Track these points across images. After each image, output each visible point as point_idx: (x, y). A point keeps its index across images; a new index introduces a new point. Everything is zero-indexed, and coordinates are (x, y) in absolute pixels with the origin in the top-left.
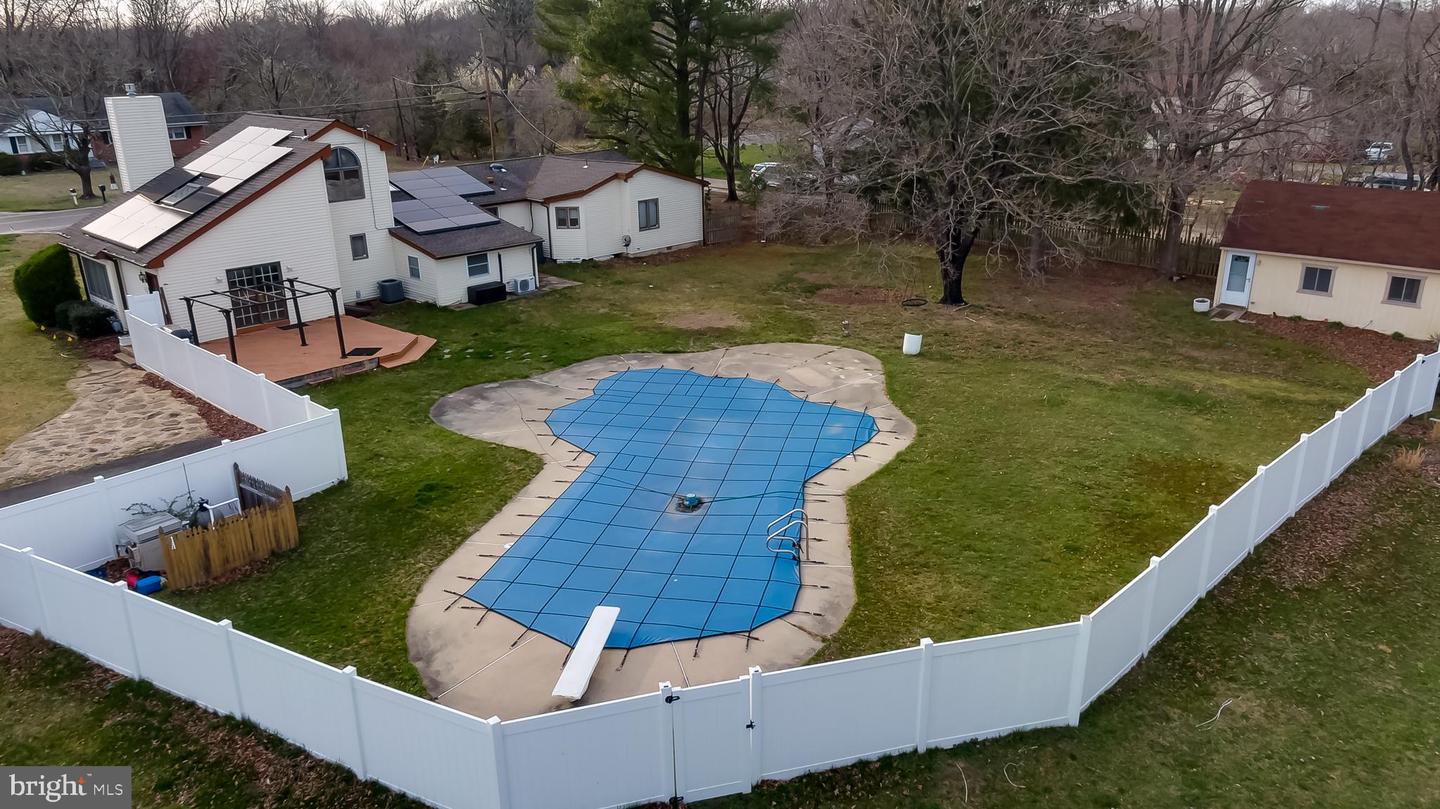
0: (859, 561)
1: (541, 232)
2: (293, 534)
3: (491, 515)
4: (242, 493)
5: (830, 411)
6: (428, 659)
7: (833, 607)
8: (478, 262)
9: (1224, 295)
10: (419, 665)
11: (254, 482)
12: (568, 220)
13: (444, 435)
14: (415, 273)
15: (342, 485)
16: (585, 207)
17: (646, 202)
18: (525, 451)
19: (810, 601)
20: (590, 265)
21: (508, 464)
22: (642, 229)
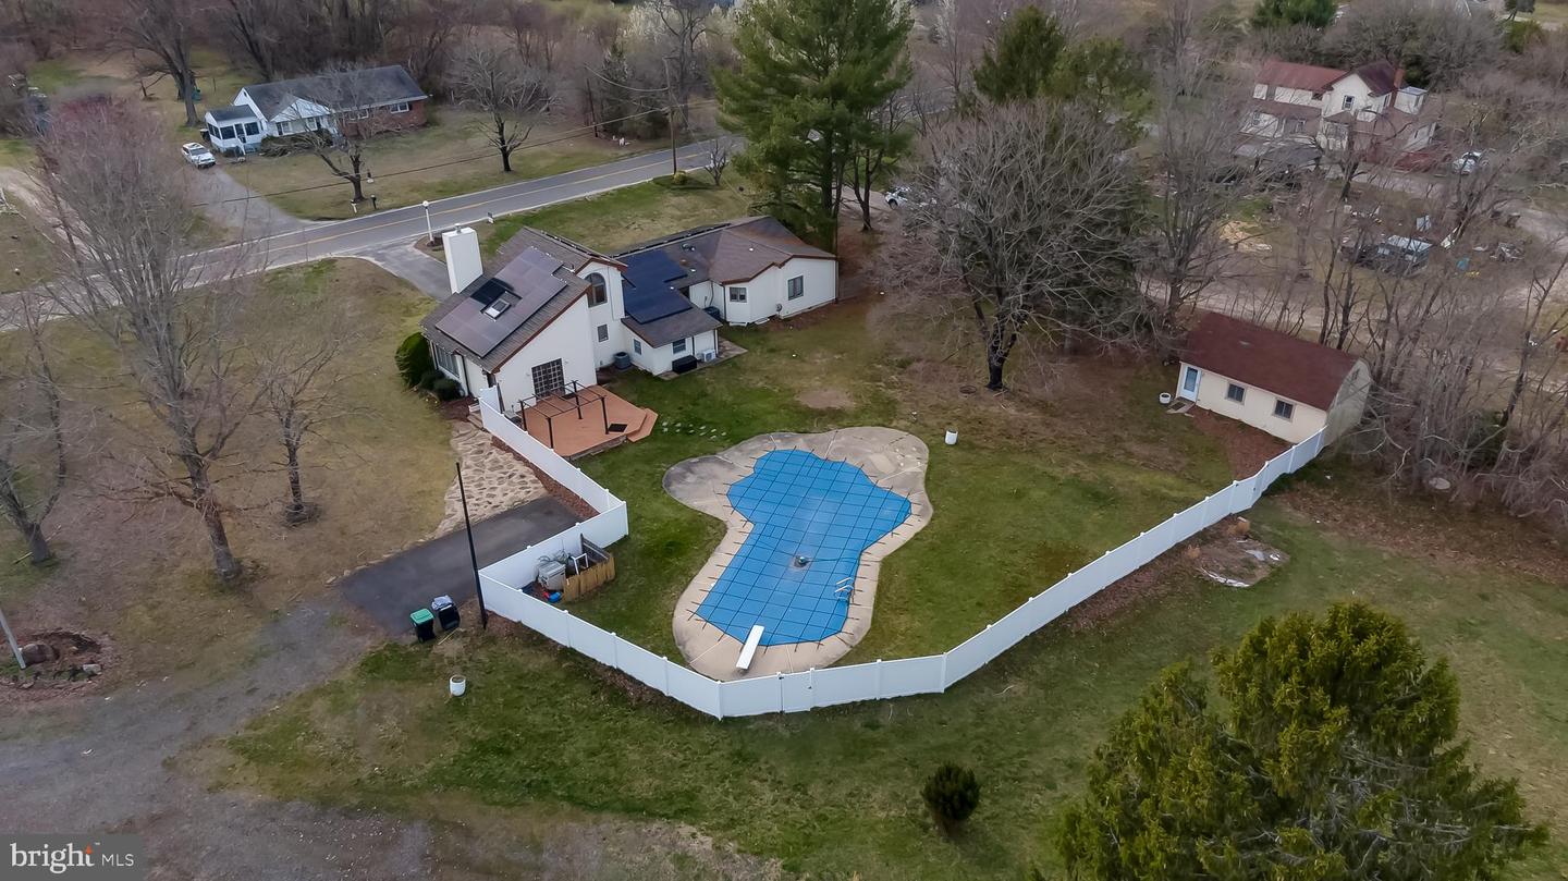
0: (876, 606)
1: (719, 304)
2: (613, 573)
3: (703, 564)
4: (583, 546)
5: (888, 495)
6: (684, 645)
7: (858, 630)
8: (679, 345)
9: (1182, 392)
10: (680, 647)
11: (591, 544)
12: (737, 296)
13: (673, 503)
14: (638, 350)
15: (625, 539)
16: (750, 288)
17: (794, 279)
18: (716, 519)
19: (850, 626)
20: (752, 328)
21: (709, 528)
22: (790, 298)
